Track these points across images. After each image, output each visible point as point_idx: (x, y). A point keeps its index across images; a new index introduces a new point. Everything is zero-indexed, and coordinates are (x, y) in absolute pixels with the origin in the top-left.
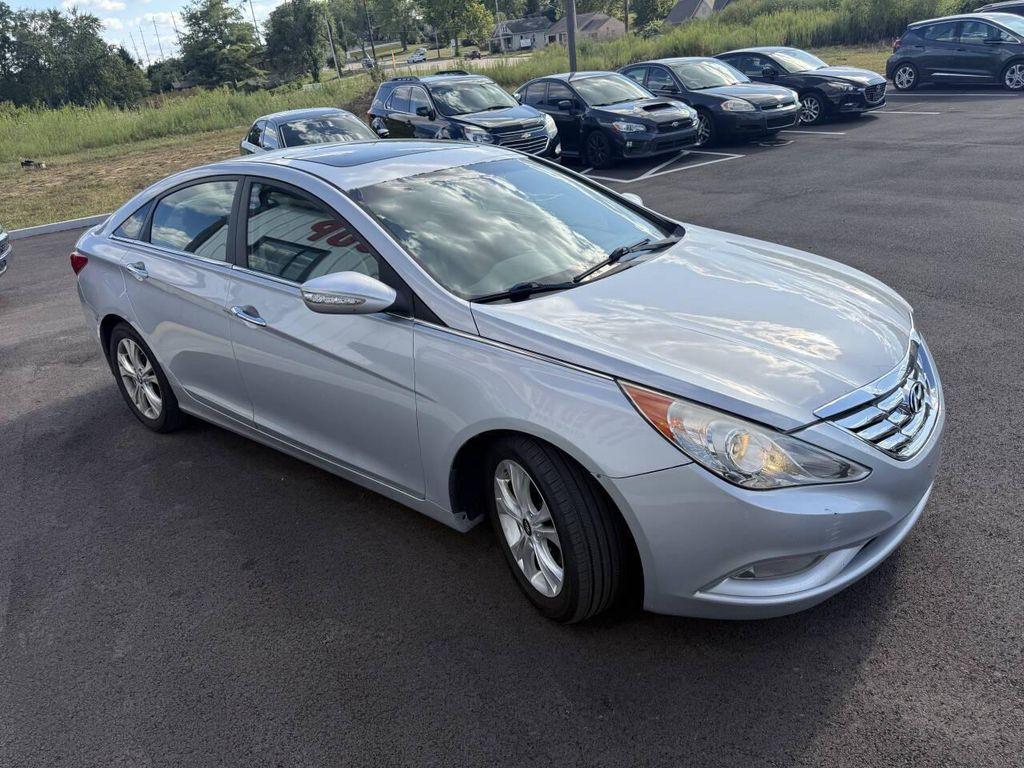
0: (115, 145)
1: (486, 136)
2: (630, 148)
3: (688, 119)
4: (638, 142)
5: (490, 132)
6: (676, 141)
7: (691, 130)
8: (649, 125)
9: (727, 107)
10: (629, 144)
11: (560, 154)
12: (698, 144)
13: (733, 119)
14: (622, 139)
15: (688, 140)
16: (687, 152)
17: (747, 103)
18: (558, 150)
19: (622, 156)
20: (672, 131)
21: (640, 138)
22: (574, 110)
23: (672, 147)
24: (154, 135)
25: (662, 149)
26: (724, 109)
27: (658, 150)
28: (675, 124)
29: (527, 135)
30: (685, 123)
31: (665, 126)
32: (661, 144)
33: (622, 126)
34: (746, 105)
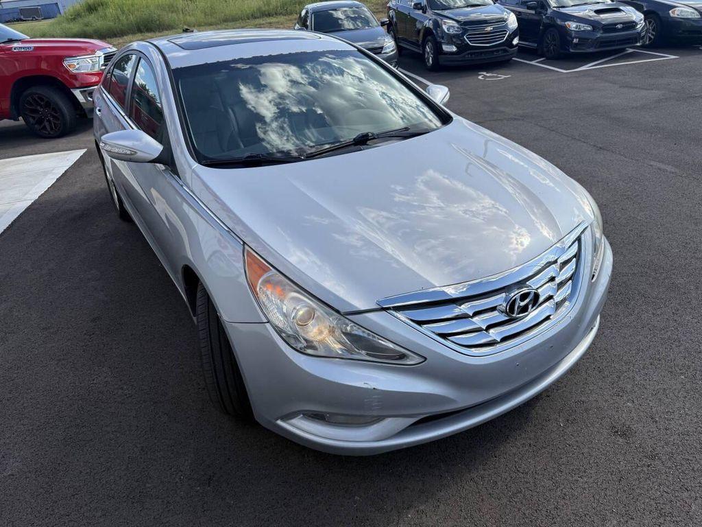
0: (240, 21)
1: (458, 28)
2: (576, 44)
3: (634, 22)
4: (584, 39)
5: (461, 25)
6: (618, 41)
7: (634, 31)
8: (595, 25)
9: (674, 14)
10: (575, 41)
11: (517, 45)
12: (638, 44)
13: (678, 24)
14: (571, 37)
15: (632, 40)
16: (631, 50)
17: (693, 11)
18: (515, 41)
19: (569, 50)
20: (617, 32)
21: (587, 36)
22: (539, 10)
23: (614, 45)
24: (266, 16)
25: (603, 47)
26: (672, 15)
27: (600, 47)
28: (619, 26)
29: (489, 29)
30: (631, 25)
31: (610, 27)
32: (603, 43)
33: (573, 26)
34: (693, 13)
